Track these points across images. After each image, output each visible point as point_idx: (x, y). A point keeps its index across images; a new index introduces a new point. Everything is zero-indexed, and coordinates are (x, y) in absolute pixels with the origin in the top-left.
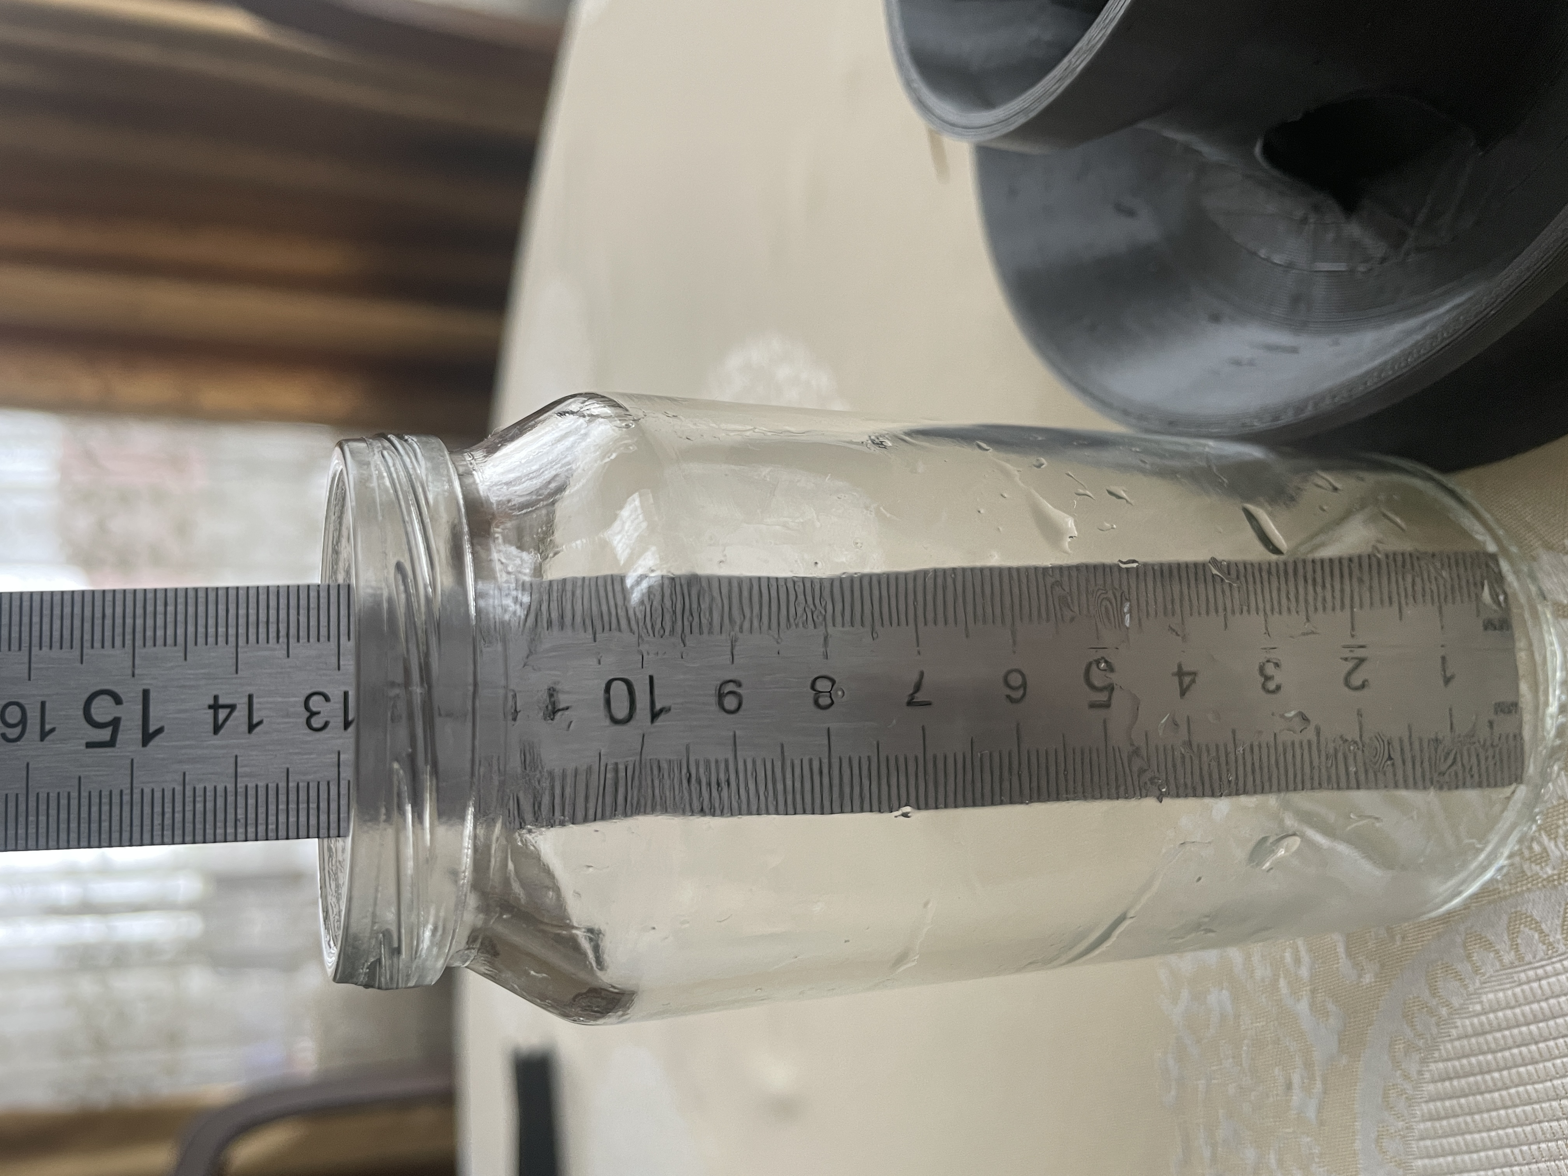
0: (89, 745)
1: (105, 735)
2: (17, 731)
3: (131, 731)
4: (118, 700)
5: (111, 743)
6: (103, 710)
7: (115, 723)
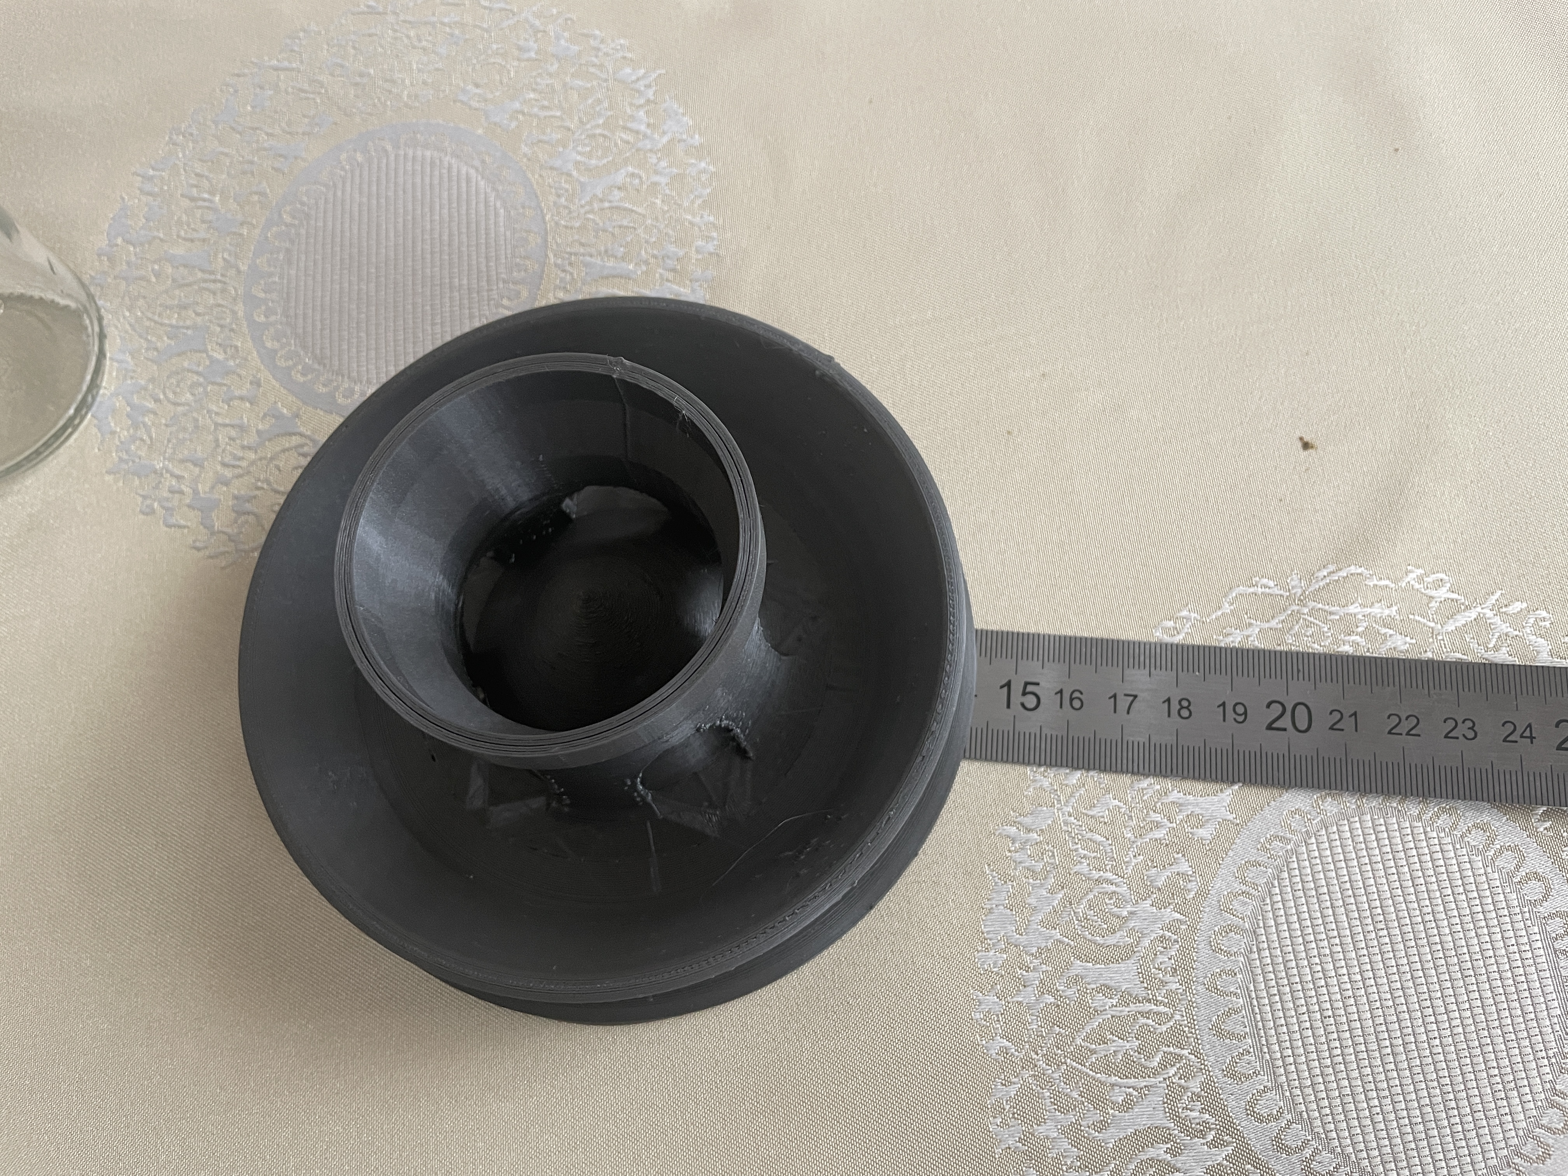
0: (1038, 684)
1: (1030, 688)
2: (1075, 695)
3: (1017, 688)
4: (1023, 705)
5: (1027, 684)
6: (1031, 701)
7: (1024, 693)
